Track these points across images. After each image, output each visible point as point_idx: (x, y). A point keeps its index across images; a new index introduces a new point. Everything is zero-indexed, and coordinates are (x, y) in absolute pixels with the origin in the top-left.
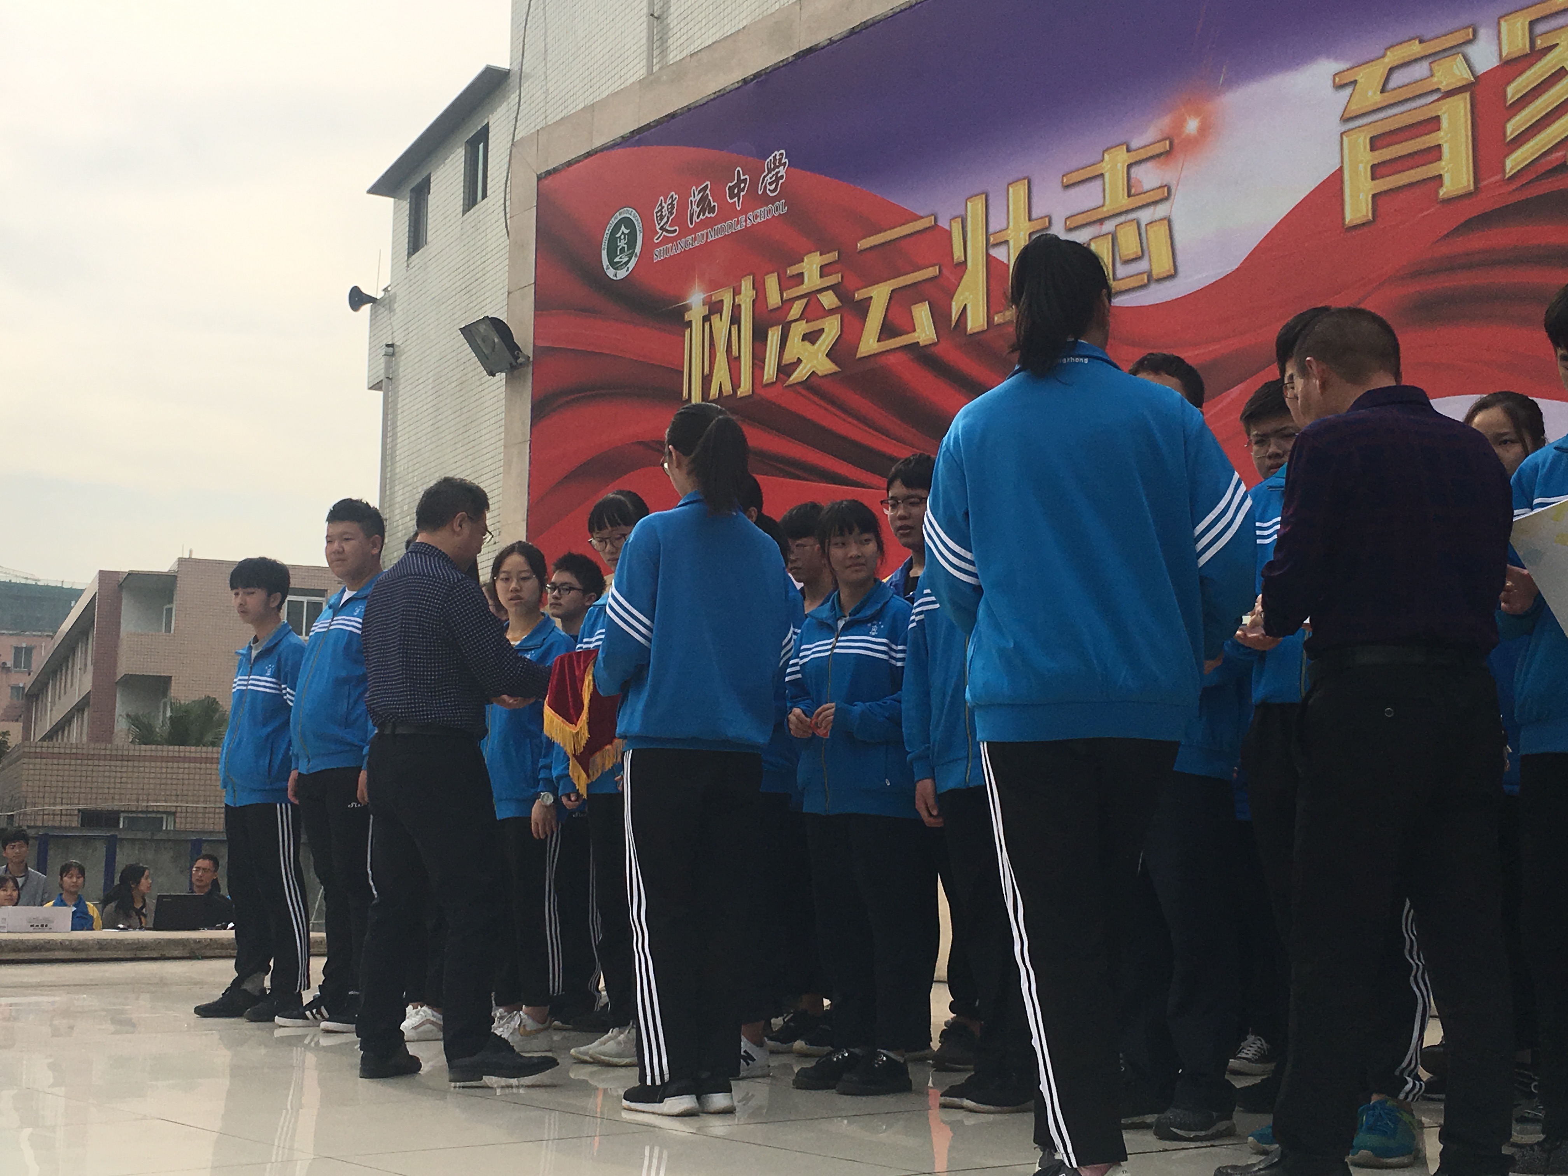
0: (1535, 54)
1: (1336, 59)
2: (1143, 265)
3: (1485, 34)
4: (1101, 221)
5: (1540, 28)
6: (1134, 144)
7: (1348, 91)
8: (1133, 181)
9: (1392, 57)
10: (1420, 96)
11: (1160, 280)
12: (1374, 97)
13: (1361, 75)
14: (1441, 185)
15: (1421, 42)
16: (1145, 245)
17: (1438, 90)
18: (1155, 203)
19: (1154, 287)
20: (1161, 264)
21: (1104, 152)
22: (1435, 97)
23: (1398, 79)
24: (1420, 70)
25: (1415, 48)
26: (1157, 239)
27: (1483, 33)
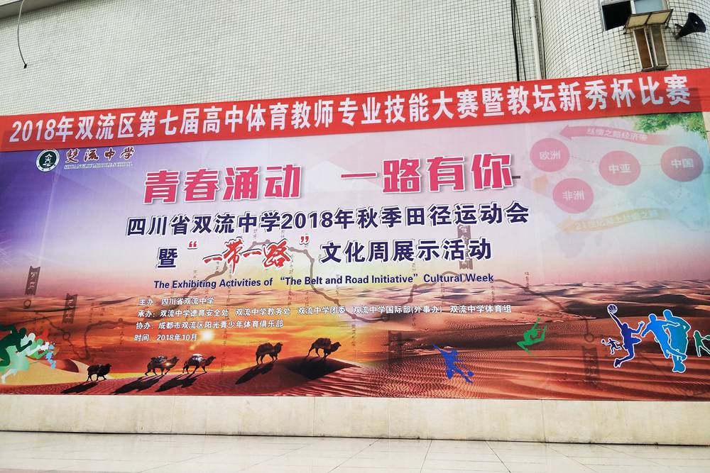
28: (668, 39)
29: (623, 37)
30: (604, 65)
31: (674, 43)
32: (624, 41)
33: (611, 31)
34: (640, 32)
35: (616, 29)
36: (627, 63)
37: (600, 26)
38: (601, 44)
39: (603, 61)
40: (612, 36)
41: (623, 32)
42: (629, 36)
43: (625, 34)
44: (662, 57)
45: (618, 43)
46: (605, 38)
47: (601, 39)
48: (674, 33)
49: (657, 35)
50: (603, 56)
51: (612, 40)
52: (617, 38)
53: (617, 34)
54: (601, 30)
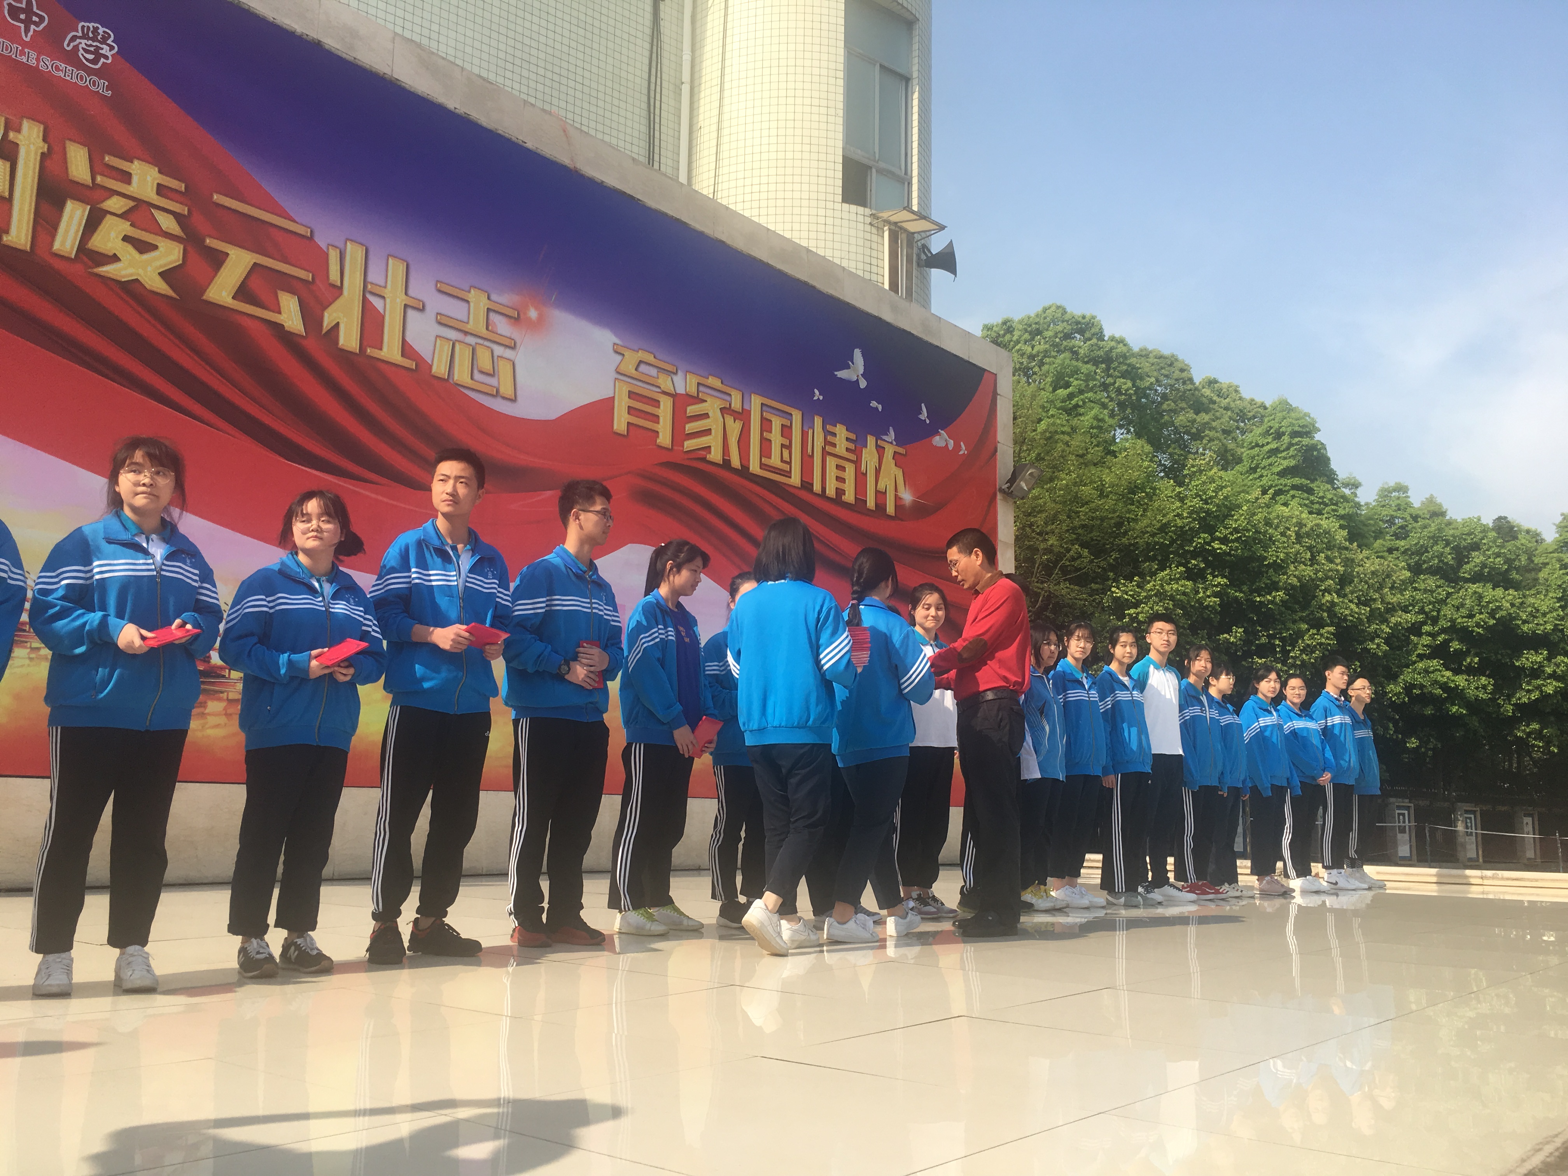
0: (698, 400)
1: (616, 335)
2: (493, 381)
3: (680, 374)
4: (466, 333)
5: (701, 388)
6: (494, 297)
7: (619, 358)
8: (490, 322)
9: (642, 355)
10: (653, 385)
11: (504, 398)
12: (631, 370)
13: (627, 353)
14: (658, 437)
15: (655, 357)
16: (496, 368)
17: (660, 388)
18: (506, 346)
19: (499, 400)
20: (506, 389)
21: (471, 287)
22: (659, 390)
23: (643, 368)
24: (653, 372)
25: (650, 358)
26: (504, 369)
27: (680, 373)
29: (868, 228)
32: (868, 236)
33: (850, 207)
34: (893, 236)
37: (839, 190)
38: (837, 222)
40: (853, 217)
43: (870, 224)
45: (859, 234)
46: (845, 215)
47: (837, 214)
48: (918, 255)
49: (909, 250)
50: (837, 245)
51: (853, 224)
52: (861, 226)
53: (861, 218)
54: (839, 198)
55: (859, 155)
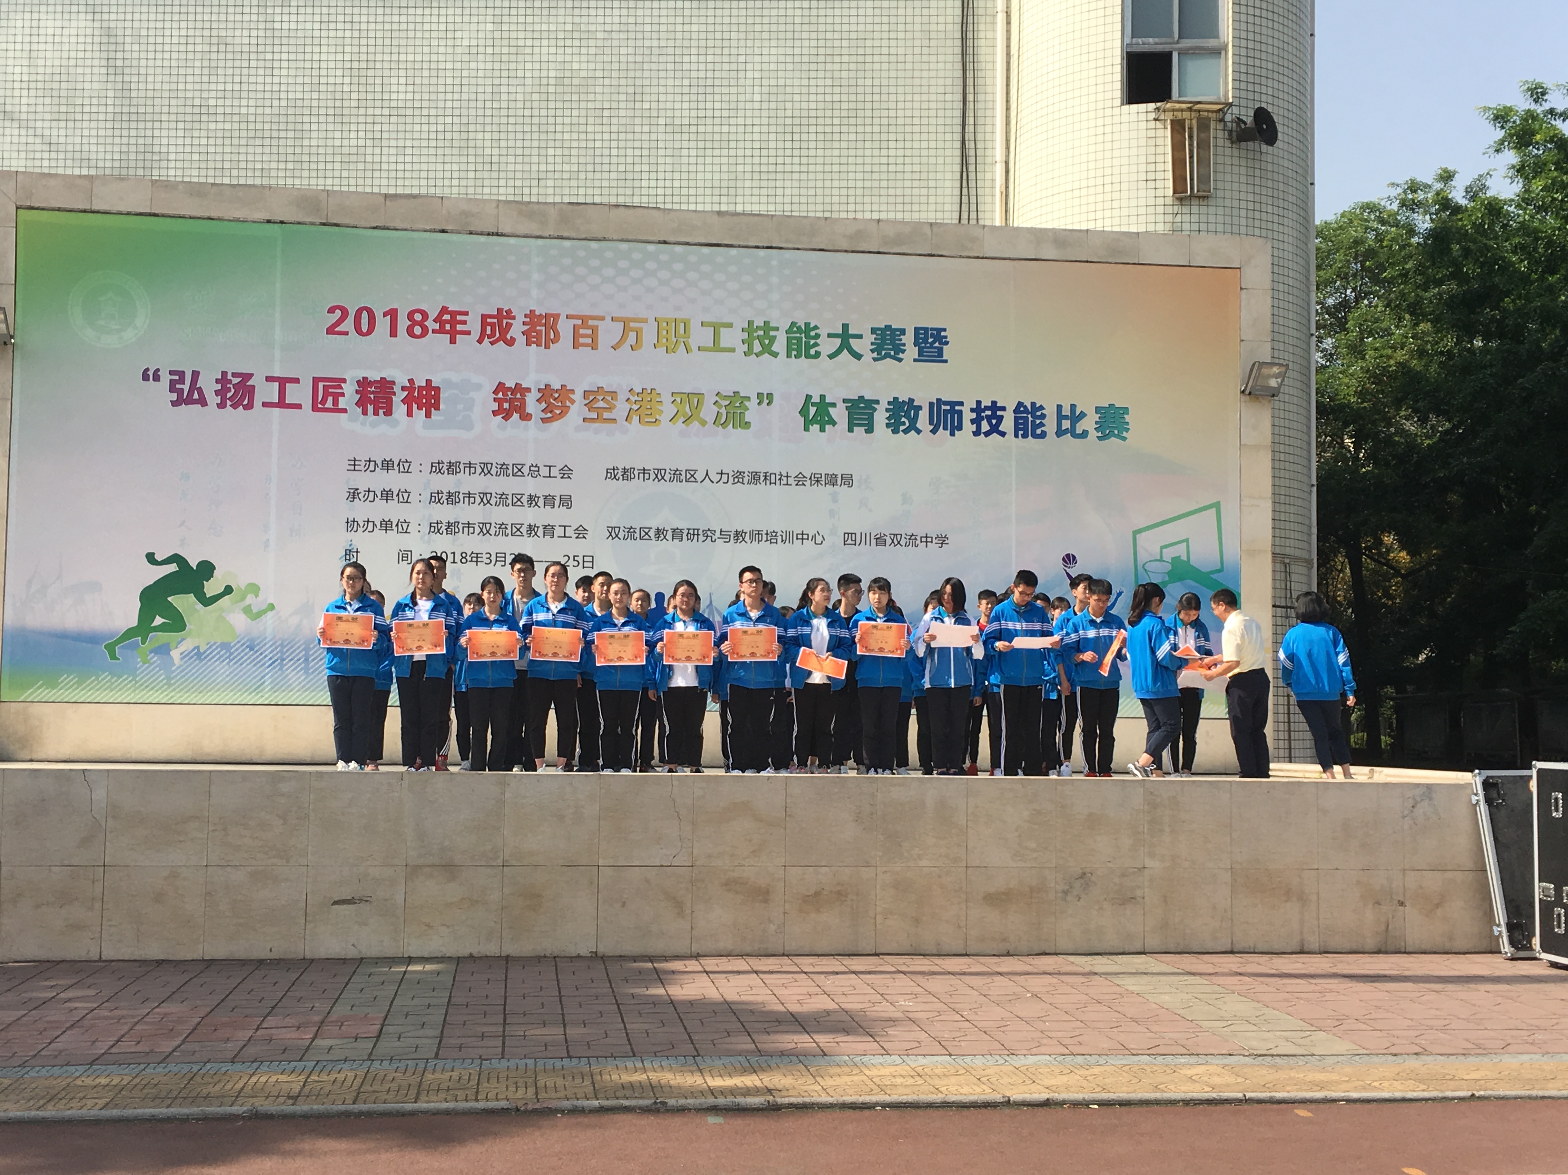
28: (1220, 142)
29: (1152, 124)
30: (1116, 170)
31: (1228, 151)
32: (1152, 133)
33: (1134, 107)
34: (1178, 127)
35: (1142, 107)
36: (1151, 176)
37: (1118, 94)
38: (1117, 128)
39: (1116, 162)
40: (1134, 117)
41: (1152, 116)
42: (1159, 125)
43: (1155, 120)
44: (1204, 179)
45: (1143, 133)
46: (1125, 118)
47: (1117, 119)
48: (1230, 132)
49: (1202, 135)
50: (1116, 153)
51: (1134, 126)
52: (1143, 125)
53: (1143, 117)
54: (1118, 102)
55: (1150, 44)
